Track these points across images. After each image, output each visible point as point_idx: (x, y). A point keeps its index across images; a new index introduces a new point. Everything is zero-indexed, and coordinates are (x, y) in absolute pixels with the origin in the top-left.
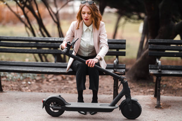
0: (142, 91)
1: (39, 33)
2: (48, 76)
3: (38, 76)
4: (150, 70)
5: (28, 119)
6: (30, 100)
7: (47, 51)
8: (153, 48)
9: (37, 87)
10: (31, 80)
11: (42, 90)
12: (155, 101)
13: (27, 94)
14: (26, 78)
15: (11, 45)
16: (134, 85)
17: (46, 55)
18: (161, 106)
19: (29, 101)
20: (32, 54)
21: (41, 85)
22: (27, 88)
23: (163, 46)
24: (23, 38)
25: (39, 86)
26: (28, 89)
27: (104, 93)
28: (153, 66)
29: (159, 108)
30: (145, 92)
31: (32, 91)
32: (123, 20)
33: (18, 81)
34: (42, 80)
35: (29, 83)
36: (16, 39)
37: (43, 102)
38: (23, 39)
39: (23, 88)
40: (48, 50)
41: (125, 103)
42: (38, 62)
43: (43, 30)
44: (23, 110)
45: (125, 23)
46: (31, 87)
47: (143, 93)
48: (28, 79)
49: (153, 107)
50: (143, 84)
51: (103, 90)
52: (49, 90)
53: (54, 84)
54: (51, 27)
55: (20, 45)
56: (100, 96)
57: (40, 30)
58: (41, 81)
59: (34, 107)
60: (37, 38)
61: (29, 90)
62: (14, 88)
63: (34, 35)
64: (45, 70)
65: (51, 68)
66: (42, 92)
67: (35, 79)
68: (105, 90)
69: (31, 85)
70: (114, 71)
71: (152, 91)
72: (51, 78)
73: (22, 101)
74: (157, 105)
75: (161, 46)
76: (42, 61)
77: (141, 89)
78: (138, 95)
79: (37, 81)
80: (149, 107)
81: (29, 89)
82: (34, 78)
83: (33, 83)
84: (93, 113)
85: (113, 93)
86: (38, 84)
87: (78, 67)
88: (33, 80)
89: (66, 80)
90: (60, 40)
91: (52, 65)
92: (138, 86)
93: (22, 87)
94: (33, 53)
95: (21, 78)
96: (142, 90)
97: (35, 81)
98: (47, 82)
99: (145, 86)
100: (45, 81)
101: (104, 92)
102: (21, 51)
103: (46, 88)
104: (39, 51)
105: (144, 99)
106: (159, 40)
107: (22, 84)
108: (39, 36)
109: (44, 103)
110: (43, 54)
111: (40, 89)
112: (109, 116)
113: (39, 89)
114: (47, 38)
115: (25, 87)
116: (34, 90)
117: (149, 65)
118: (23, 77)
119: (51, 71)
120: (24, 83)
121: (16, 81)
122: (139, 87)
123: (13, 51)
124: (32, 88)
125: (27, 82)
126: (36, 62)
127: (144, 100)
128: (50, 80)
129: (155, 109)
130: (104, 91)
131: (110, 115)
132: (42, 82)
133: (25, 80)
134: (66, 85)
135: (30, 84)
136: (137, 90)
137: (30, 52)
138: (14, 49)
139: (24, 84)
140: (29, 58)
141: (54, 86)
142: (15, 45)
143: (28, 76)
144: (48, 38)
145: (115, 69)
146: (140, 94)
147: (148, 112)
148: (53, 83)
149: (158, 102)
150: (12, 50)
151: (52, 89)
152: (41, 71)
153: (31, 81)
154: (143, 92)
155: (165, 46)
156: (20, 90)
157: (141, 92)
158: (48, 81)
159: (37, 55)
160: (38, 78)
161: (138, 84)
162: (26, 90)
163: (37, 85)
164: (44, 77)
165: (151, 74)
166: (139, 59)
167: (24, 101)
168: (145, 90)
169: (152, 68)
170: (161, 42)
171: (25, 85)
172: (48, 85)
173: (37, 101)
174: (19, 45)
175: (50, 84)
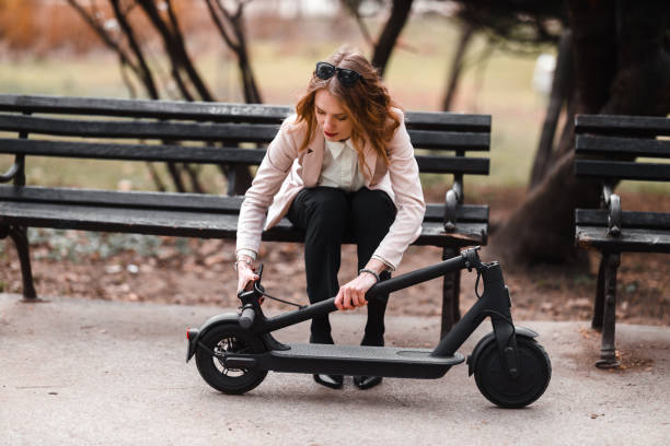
0: (547, 306)
1: (172, 85)
2: (200, 245)
3: (166, 244)
4: (578, 229)
5: (128, 399)
6: (136, 330)
7: (200, 153)
8: (591, 148)
9: (160, 284)
10: (138, 259)
11: (179, 297)
12: (597, 342)
13: (124, 309)
14: (120, 251)
15: (69, 129)
16: (518, 282)
17: (193, 166)
18: (619, 363)
19: (133, 337)
20: (142, 165)
21: (174, 275)
22: (125, 287)
23: (629, 140)
24: (112, 102)
25: (168, 280)
26: (127, 293)
27: (407, 313)
28: (589, 215)
29: (608, 368)
30: (560, 309)
31: (141, 299)
32: (479, 43)
33: (93, 261)
34: (180, 258)
35: (133, 269)
36: (87, 105)
37: (191, 336)
38: (114, 107)
39: (111, 289)
40: (203, 150)
41: (491, 347)
42: (165, 194)
43: (184, 76)
44: (109, 368)
45: (486, 55)
46: (138, 284)
47: (550, 313)
48: (127, 256)
49: (588, 363)
50: (550, 281)
51: (404, 301)
52: (207, 298)
53: (225, 276)
54: (214, 66)
55: (103, 130)
56: (393, 323)
57: (175, 75)
58: (175, 263)
59: (151, 357)
60: (164, 104)
61: (133, 296)
62: (76, 288)
63: (154, 94)
64: (193, 222)
65: (214, 217)
66: (178, 303)
67: (155, 256)
68: (410, 300)
69: (140, 279)
70: (446, 228)
71: (585, 308)
72: (212, 254)
73: (106, 337)
74: (603, 357)
75: (623, 140)
76: (180, 188)
77: (545, 297)
78: (533, 319)
79: (162, 264)
80: (574, 366)
81: (132, 290)
82: (149, 252)
83: (146, 268)
84: (366, 382)
85: (439, 310)
86: (164, 273)
87: (312, 213)
88: (146, 259)
89: (269, 262)
90: (248, 114)
91: (219, 206)
92: (535, 285)
93: (108, 284)
94: (150, 159)
95: (105, 250)
96: (548, 301)
97: (152, 261)
98: (199, 269)
99: (557, 288)
100: (189, 264)
101: (408, 308)
102: (102, 152)
103: (193, 290)
104: (170, 151)
105: (556, 335)
106: (613, 120)
107: (106, 274)
108: (169, 97)
109: (194, 341)
110: (186, 162)
111: (173, 294)
112: (426, 394)
113: (170, 294)
114: (199, 106)
115: (118, 283)
116: (152, 297)
117: (577, 210)
118: (110, 246)
119: (215, 227)
120: (114, 268)
121: (83, 263)
122: (538, 289)
123: (76, 151)
124: (145, 289)
125: (124, 265)
126: (157, 193)
127: (555, 339)
128: (210, 261)
129: (595, 373)
130: (407, 304)
131: (427, 390)
132: (179, 269)
133: (117, 259)
134: (269, 280)
135: (134, 275)
136: (530, 302)
137: (138, 154)
138: (78, 144)
139: (115, 274)
140: (132, 179)
141: (225, 282)
142: (83, 130)
143: (128, 246)
144: (206, 103)
145: (449, 224)
146: (540, 315)
147: (569, 382)
148: (221, 272)
149: (608, 347)
150: (70, 147)
151: (218, 292)
152: (176, 226)
153: (138, 265)
154: (552, 309)
155: (636, 139)
156: (100, 294)
157: (543, 310)
158: (200, 262)
159: (161, 167)
160: (164, 253)
161: (534, 281)
162: (121, 295)
163: (161, 277)
164: (187, 250)
165: (582, 242)
166: (540, 188)
167: (115, 336)
168: (557, 301)
169: (587, 219)
170: (623, 124)
171: (118, 278)
172: (200, 276)
173: (159, 335)
174: (97, 130)
175: (209, 274)
